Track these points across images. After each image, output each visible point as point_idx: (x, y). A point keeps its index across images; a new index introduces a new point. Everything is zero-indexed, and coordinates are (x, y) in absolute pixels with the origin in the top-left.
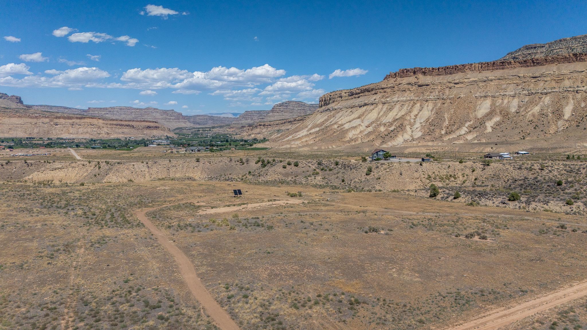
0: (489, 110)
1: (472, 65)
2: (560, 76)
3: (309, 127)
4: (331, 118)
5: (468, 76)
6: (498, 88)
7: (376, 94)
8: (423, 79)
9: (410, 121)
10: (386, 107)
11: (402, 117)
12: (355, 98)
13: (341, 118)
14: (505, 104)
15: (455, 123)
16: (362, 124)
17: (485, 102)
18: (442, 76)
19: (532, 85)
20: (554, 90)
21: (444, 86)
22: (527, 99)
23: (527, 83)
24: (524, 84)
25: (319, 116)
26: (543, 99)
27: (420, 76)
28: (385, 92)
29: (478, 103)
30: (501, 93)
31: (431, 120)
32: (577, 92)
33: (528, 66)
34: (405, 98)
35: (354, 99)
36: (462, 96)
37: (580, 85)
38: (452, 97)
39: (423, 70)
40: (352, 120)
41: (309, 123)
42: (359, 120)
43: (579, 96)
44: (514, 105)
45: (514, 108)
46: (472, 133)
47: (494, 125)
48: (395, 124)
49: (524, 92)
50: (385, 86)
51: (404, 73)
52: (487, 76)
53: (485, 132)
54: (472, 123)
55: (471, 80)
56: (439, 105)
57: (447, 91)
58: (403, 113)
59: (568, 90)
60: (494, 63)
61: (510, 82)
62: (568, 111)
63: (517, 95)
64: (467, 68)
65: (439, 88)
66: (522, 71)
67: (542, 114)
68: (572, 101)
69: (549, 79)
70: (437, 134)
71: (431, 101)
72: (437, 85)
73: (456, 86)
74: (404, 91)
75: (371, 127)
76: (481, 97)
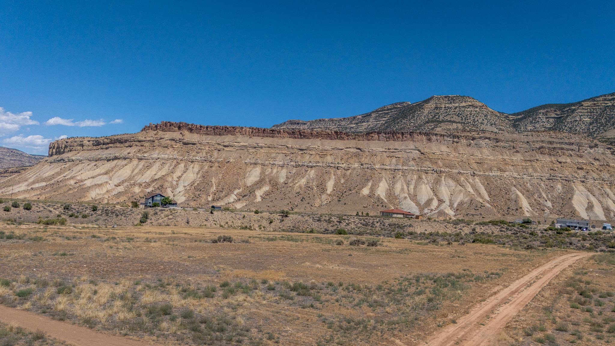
0: (258, 179)
1: (242, 128)
2: (323, 151)
3: (31, 180)
4: (65, 171)
5: (239, 140)
6: (268, 155)
7: (131, 146)
8: (189, 137)
9: (172, 182)
10: (143, 164)
11: (163, 178)
12: (102, 149)
13: (80, 173)
14: (274, 173)
15: (223, 189)
16: (110, 182)
17: (255, 170)
18: (210, 137)
19: (299, 157)
20: (318, 165)
21: (212, 147)
22: (294, 171)
23: (295, 155)
24: (292, 155)
25: (47, 167)
26: (308, 172)
27: (186, 133)
28: (142, 146)
29: (247, 170)
30: (271, 162)
31: (196, 184)
32: (337, 169)
33: (296, 138)
34: (166, 156)
35: (100, 151)
36: (231, 160)
37: (340, 161)
38: (221, 160)
39: (190, 126)
40: (96, 176)
41: (31, 175)
42: (105, 176)
43: (339, 172)
44: (282, 176)
45: (283, 178)
46: (241, 201)
47: (263, 194)
48: (153, 185)
49: (292, 163)
50: (143, 139)
51: (167, 126)
52: (258, 142)
53: (255, 201)
54: (241, 190)
55: (241, 144)
56: (206, 168)
57: (215, 153)
58: (163, 172)
59: (330, 166)
60: (264, 130)
61: (279, 152)
62: (330, 186)
63: (285, 166)
64: (237, 130)
65: (207, 149)
66: (291, 142)
67: (308, 187)
68: (333, 177)
69: (314, 153)
70: (203, 200)
71: (196, 163)
72: (205, 145)
73: (226, 149)
74: (166, 147)
75: (122, 187)
76: (251, 164)
